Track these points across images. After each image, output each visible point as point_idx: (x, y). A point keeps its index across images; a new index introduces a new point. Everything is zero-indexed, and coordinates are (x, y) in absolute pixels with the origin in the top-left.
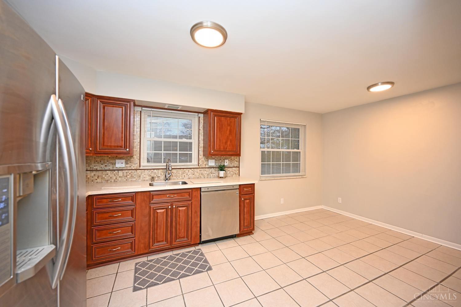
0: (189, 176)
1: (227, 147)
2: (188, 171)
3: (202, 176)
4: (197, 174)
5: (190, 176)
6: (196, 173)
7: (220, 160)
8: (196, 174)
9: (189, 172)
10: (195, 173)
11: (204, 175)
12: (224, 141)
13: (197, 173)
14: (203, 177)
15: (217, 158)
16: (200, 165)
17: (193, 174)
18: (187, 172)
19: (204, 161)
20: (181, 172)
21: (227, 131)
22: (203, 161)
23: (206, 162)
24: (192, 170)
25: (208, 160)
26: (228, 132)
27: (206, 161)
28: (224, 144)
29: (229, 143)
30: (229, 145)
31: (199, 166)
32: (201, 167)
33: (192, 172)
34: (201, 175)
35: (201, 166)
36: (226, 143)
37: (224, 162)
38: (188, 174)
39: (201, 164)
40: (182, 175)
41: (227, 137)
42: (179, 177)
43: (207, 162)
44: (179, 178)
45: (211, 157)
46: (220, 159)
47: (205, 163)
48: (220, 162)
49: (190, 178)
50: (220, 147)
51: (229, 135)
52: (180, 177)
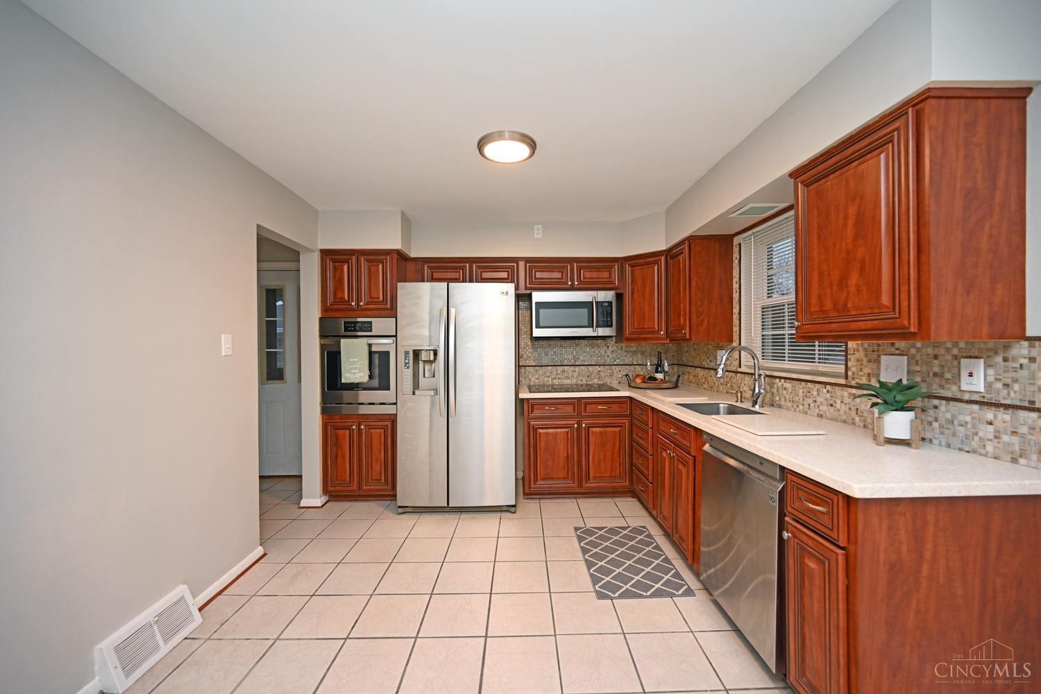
0: (821, 407)
1: (847, 299)
2: (818, 390)
3: (857, 419)
4: (843, 406)
5: (823, 408)
6: (839, 402)
7: (936, 362)
8: (838, 406)
9: (818, 395)
10: (835, 402)
11: (865, 414)
12: (836, 274)
13: (842, 402)
14: (862, 425)
15: (918, 350)
16: (850, 373)
17: (832, 405)
18: (815, 393)
19: (865, 360)
20: (801, 391)
21: (845, 225)
22: (862, 360)
23: (870, 364)
24: (828, 391)
25: (879, 356)
26: (850, 231)
27: (869, 361)
28: (835, 288)
29: (854, 279)
30: (853, 289)
31: (846, 377)
32: (853, 383)
33: (828, 396)
34: (853, 413)
35: (853, 379)
36: (844, 279)
37: (955, 371)
38: (818, 403)
39: (853, 373)
40: (803, 400)
41: (848, 253)
42: (798, 406)
43: (875, 366)
44: (797, 410)
45: (893, 344)
46: (936, 357)
47: (867, 370)
48: (936, 369)
49: (821, 416)
50: (821, 305)
51: (855, 239)
52: (801, 407)
